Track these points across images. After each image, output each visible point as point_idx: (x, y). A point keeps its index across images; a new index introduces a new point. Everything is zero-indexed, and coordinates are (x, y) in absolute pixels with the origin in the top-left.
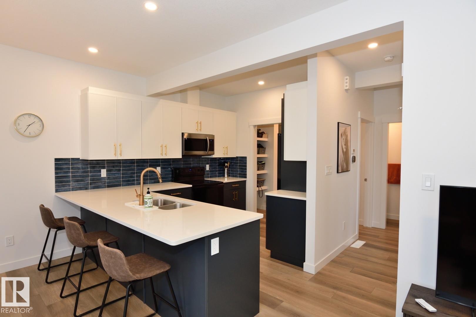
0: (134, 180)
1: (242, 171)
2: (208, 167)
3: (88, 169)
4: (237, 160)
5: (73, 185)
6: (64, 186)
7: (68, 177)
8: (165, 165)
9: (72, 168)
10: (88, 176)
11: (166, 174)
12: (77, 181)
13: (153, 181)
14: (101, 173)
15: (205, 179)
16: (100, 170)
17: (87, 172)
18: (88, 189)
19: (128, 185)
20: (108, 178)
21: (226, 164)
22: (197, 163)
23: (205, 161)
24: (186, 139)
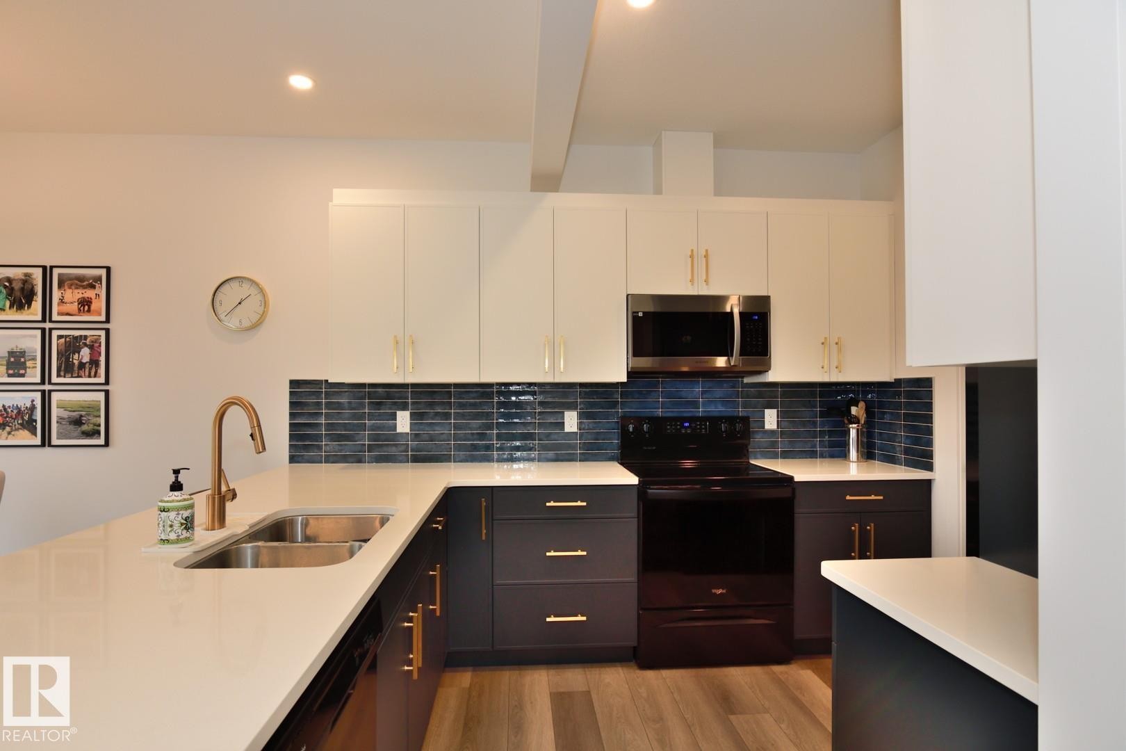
0: (489, 448)
1: (917, 441)
2: (771, 419)
3: (364, 408)
4: (898, 394)
5: (328, 448)
6: (306, 448)
7: (318, 425)
8: (592, 405)
9: (328, 405)
10: (363, 427)
11: (597, 436)
12: (340, 438)
13: (551, 454)
14: (396, 420)
15: (752, 462)
16: (395, 414)
17: (362, 417)
18: (363, 460)
19: (472, 462)
20: (416, 437)
21: (854, 410)
22: (725, 403)
23: (760, 395)
24: (640, 314)
